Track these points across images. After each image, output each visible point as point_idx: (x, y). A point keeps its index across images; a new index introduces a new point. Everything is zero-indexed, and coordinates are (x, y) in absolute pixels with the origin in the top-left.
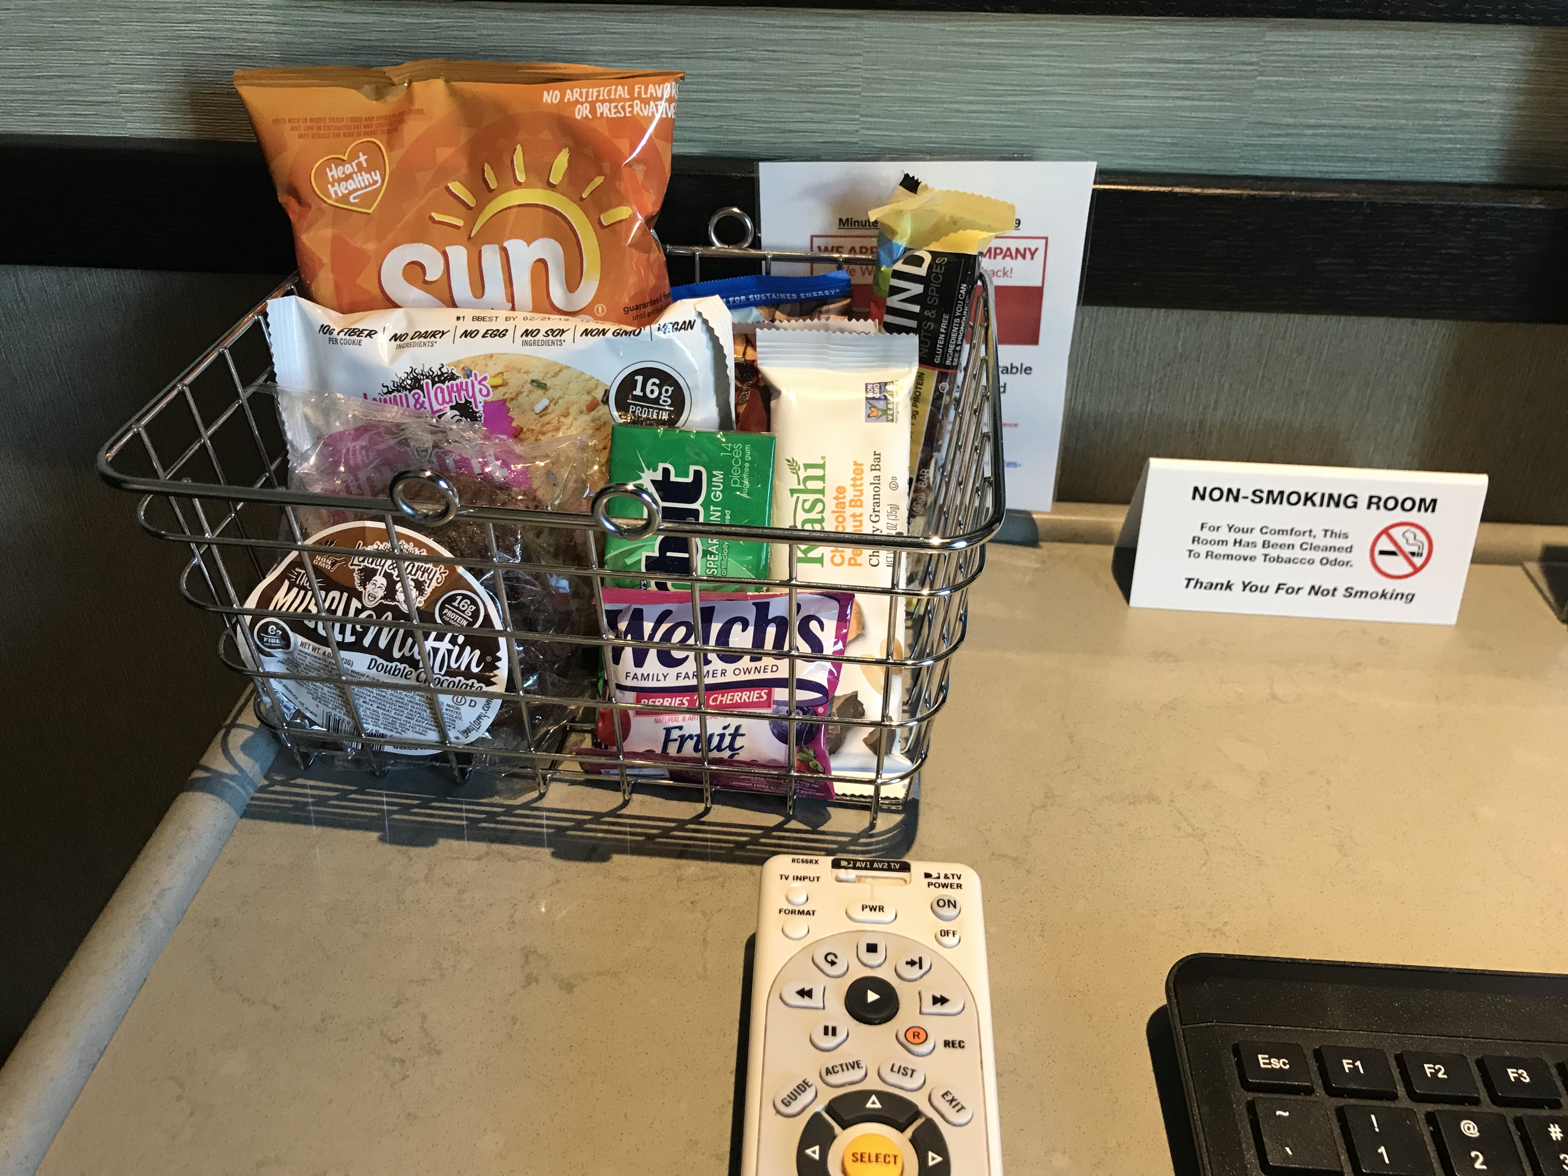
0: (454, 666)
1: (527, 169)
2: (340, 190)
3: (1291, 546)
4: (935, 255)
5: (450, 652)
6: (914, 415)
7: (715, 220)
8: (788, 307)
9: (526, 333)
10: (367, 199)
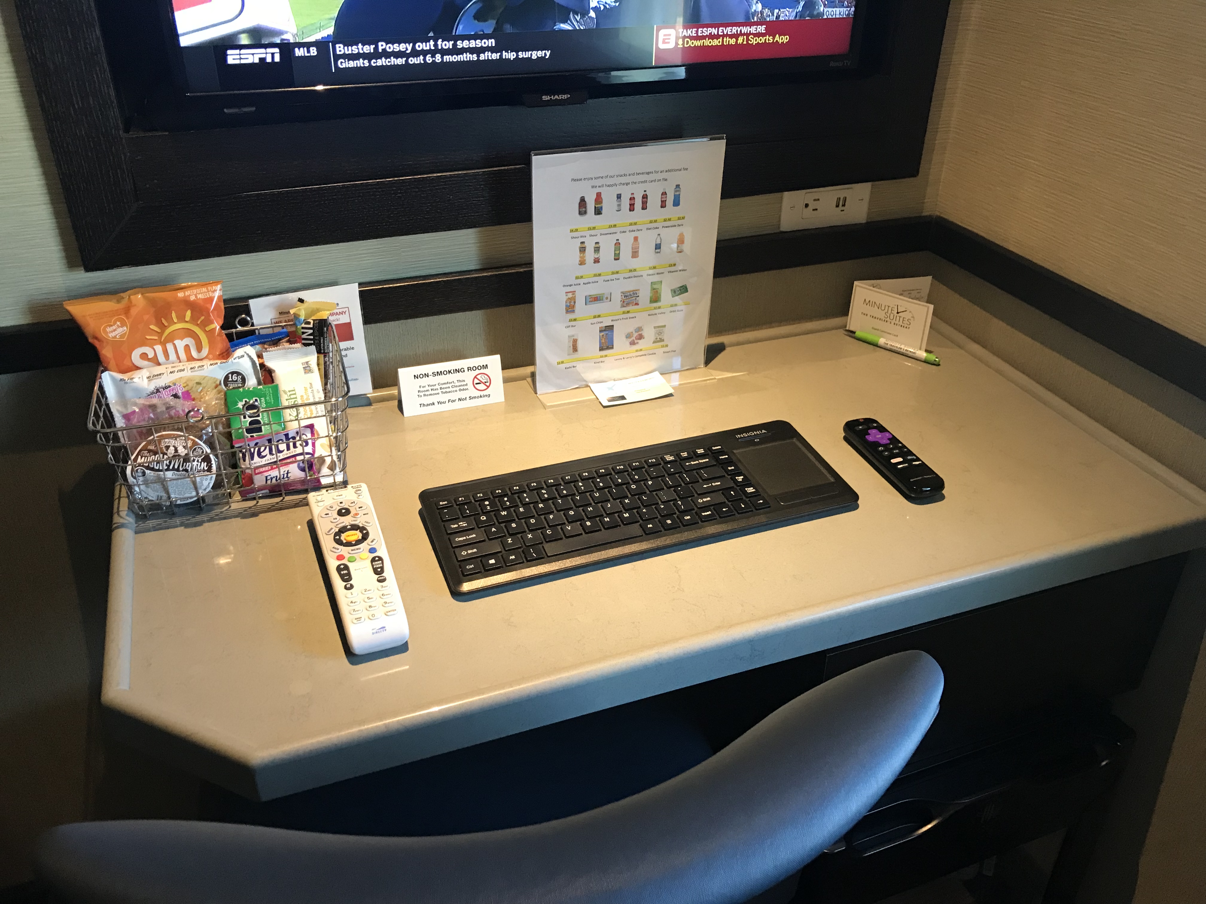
0: (199, 469)
1: (177, 317)
2: (113, 334)
3: (449, 387)
4: (314, 320)
5: (197, 465)
6: (319, 369)
7: (237, 320)
8: (268, 343)
9: (191, 368)
10: (122, 336)
